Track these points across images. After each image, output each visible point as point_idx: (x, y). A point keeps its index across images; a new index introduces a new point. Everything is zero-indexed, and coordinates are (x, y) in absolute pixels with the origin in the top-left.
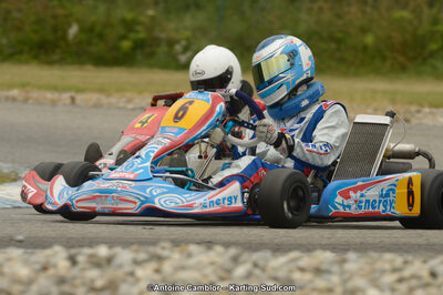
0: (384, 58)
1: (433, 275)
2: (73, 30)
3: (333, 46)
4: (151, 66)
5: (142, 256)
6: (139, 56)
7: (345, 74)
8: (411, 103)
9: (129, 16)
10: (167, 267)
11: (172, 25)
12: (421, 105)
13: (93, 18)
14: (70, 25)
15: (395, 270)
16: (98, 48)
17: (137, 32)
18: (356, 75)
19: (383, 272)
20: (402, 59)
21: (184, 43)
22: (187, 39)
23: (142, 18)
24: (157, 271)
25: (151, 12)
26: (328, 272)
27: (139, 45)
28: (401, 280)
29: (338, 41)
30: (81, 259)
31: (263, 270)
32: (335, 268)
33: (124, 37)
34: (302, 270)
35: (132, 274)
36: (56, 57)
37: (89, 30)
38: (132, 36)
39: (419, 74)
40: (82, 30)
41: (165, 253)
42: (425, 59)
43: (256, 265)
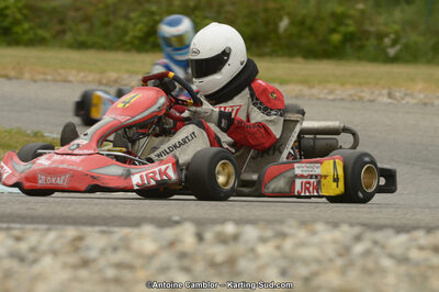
2: (284, 24)
4: (359, 59)
5: (269, 233)
6: (349, 49)
9: (339, 9)
11: (381, 19)
13: (304, 12)
14: (281, 19)
16: (308, 41)
17: (347, 25)
21: (392, 36)
22: (396, 33)
23: (352, 12)
24: (278, 248)
27: (349, 38)
30: (209, 235)
31: (383, 247)
33: (333, 31)
34: (421, 248)
35: (252, 250)
36: (267, 50)
38: (343, 29)
40: (292, 23)
43: (375, 243)
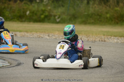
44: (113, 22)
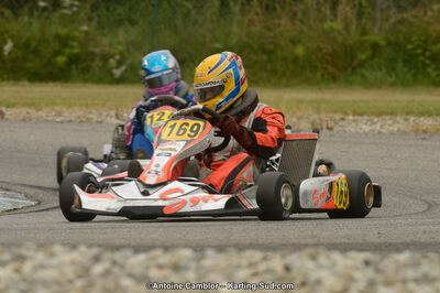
0: (315, 69)
1: (287, 269)
3: (265, 57)
7: (277, 86)
8: (335, 112)
10: (27, 267)
12: (346, 114)
15: (251, 265)
18: (288, 86)
19: (239, 267)
20: (331, 69)
25: (85, 28)
26: (186, 268)
28: (255, 274)
29: (269, 53)
32: (193, 265)
37: (24, 46)
39: (349, 84)
41: (29, 253)
42: (354, 69)
44: (319, 74)
